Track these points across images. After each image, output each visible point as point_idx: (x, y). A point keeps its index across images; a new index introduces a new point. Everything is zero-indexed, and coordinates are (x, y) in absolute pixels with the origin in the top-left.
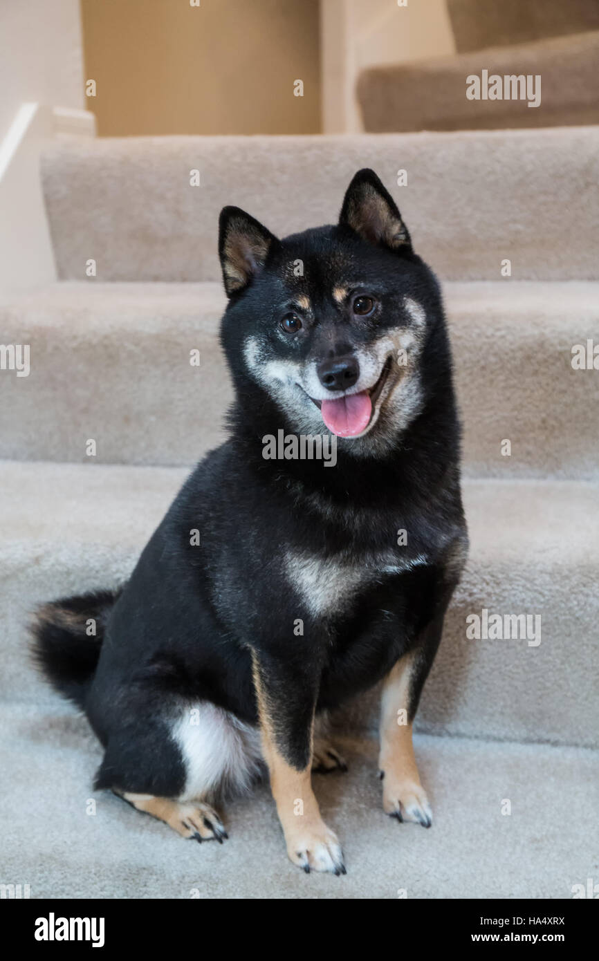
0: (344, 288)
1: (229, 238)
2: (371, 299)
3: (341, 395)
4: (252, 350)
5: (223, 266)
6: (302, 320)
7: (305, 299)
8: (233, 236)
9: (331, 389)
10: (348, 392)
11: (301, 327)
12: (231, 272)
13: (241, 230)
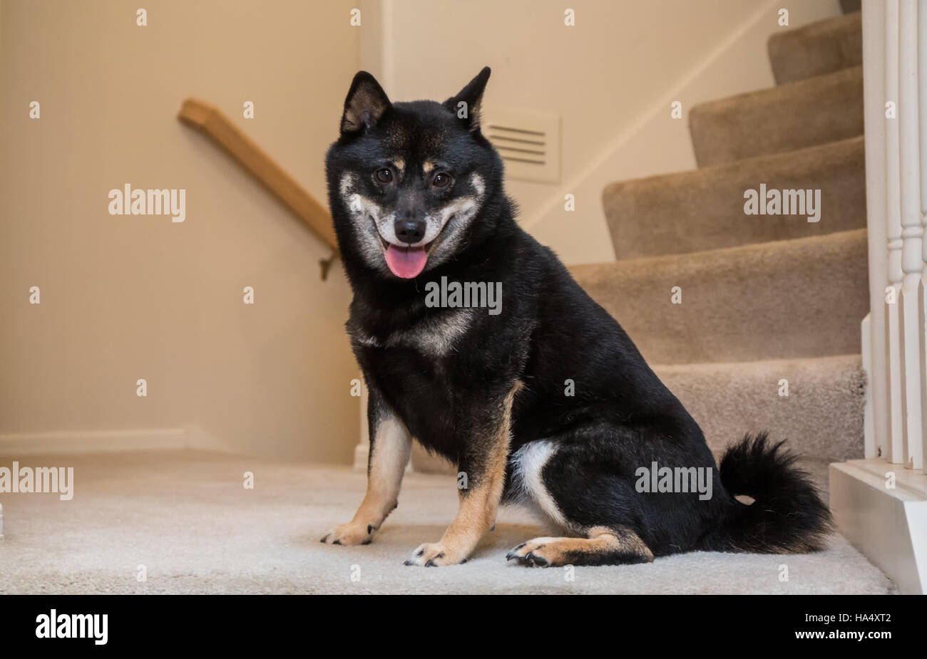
0: (433, 163)
1: (358, 93)
2: (448, 177)
3: (406, 245)
4: (346, 182)
5: (345, 111)
6: (394, 176)
7: (402, 161)
8: (360, 93)
9: (400, 239)
10: (412, 245)
11: (391, 180)
12: (350, 117)
13: (368, 91)
